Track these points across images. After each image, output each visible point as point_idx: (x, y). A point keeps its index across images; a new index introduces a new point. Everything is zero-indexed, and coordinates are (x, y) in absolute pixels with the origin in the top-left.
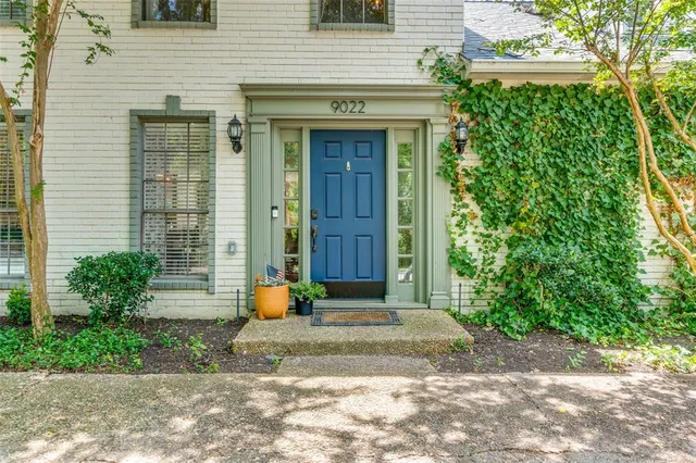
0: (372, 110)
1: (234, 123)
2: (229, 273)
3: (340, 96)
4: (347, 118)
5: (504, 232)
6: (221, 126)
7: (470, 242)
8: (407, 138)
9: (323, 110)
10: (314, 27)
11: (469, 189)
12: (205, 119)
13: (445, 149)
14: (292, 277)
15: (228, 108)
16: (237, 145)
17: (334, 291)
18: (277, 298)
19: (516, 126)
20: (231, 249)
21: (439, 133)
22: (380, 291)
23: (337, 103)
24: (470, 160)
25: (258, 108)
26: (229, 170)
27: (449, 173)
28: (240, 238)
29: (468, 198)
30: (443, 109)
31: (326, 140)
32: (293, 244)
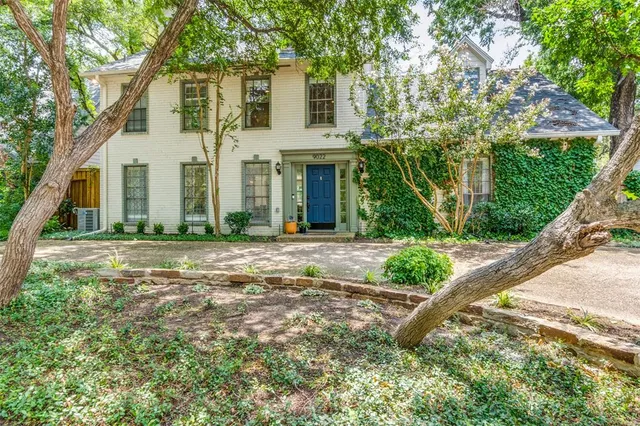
0: (328, 158)
1: (278, 164)
2: (277, 219)
3: (316, 153)
4: (319, 161)
5: (378, 203)
6: (273, 165)
7: (366, 206)
8: (343, 167)
9: (310, 159)
10: (307, 127)
11: (365, 186)
12: (268, 162)
13: (355, 172)
14: (300, 218)
15: (276, 159)
16: (279, 173)
17: (314, 226)
18: (293, 227)
19: (382, 162)
20: (277, 210)
21: (353, 165)
22: (332, 226)
23: (315, 156)
24: (365, 176)
25: (287, 158)
26: (276, 181)
27: (357, 180)
28: (280, 206)
29: (365, 190)
30: (355, 156)
31: (312, 169)
32: (300, 209)
